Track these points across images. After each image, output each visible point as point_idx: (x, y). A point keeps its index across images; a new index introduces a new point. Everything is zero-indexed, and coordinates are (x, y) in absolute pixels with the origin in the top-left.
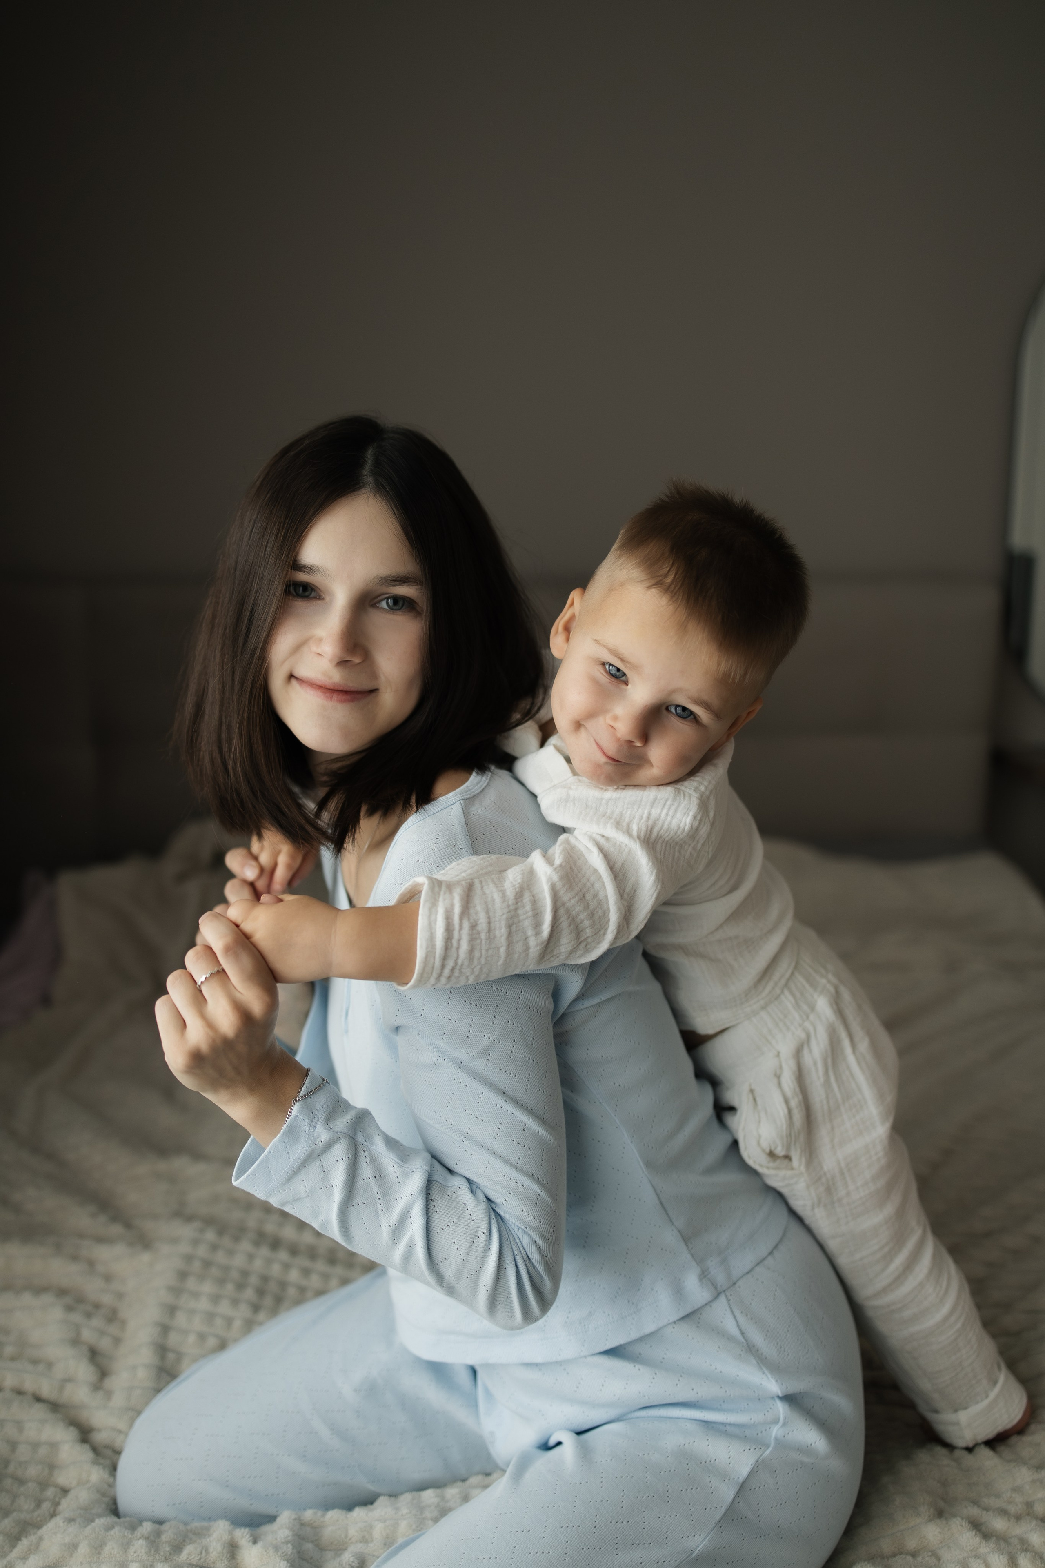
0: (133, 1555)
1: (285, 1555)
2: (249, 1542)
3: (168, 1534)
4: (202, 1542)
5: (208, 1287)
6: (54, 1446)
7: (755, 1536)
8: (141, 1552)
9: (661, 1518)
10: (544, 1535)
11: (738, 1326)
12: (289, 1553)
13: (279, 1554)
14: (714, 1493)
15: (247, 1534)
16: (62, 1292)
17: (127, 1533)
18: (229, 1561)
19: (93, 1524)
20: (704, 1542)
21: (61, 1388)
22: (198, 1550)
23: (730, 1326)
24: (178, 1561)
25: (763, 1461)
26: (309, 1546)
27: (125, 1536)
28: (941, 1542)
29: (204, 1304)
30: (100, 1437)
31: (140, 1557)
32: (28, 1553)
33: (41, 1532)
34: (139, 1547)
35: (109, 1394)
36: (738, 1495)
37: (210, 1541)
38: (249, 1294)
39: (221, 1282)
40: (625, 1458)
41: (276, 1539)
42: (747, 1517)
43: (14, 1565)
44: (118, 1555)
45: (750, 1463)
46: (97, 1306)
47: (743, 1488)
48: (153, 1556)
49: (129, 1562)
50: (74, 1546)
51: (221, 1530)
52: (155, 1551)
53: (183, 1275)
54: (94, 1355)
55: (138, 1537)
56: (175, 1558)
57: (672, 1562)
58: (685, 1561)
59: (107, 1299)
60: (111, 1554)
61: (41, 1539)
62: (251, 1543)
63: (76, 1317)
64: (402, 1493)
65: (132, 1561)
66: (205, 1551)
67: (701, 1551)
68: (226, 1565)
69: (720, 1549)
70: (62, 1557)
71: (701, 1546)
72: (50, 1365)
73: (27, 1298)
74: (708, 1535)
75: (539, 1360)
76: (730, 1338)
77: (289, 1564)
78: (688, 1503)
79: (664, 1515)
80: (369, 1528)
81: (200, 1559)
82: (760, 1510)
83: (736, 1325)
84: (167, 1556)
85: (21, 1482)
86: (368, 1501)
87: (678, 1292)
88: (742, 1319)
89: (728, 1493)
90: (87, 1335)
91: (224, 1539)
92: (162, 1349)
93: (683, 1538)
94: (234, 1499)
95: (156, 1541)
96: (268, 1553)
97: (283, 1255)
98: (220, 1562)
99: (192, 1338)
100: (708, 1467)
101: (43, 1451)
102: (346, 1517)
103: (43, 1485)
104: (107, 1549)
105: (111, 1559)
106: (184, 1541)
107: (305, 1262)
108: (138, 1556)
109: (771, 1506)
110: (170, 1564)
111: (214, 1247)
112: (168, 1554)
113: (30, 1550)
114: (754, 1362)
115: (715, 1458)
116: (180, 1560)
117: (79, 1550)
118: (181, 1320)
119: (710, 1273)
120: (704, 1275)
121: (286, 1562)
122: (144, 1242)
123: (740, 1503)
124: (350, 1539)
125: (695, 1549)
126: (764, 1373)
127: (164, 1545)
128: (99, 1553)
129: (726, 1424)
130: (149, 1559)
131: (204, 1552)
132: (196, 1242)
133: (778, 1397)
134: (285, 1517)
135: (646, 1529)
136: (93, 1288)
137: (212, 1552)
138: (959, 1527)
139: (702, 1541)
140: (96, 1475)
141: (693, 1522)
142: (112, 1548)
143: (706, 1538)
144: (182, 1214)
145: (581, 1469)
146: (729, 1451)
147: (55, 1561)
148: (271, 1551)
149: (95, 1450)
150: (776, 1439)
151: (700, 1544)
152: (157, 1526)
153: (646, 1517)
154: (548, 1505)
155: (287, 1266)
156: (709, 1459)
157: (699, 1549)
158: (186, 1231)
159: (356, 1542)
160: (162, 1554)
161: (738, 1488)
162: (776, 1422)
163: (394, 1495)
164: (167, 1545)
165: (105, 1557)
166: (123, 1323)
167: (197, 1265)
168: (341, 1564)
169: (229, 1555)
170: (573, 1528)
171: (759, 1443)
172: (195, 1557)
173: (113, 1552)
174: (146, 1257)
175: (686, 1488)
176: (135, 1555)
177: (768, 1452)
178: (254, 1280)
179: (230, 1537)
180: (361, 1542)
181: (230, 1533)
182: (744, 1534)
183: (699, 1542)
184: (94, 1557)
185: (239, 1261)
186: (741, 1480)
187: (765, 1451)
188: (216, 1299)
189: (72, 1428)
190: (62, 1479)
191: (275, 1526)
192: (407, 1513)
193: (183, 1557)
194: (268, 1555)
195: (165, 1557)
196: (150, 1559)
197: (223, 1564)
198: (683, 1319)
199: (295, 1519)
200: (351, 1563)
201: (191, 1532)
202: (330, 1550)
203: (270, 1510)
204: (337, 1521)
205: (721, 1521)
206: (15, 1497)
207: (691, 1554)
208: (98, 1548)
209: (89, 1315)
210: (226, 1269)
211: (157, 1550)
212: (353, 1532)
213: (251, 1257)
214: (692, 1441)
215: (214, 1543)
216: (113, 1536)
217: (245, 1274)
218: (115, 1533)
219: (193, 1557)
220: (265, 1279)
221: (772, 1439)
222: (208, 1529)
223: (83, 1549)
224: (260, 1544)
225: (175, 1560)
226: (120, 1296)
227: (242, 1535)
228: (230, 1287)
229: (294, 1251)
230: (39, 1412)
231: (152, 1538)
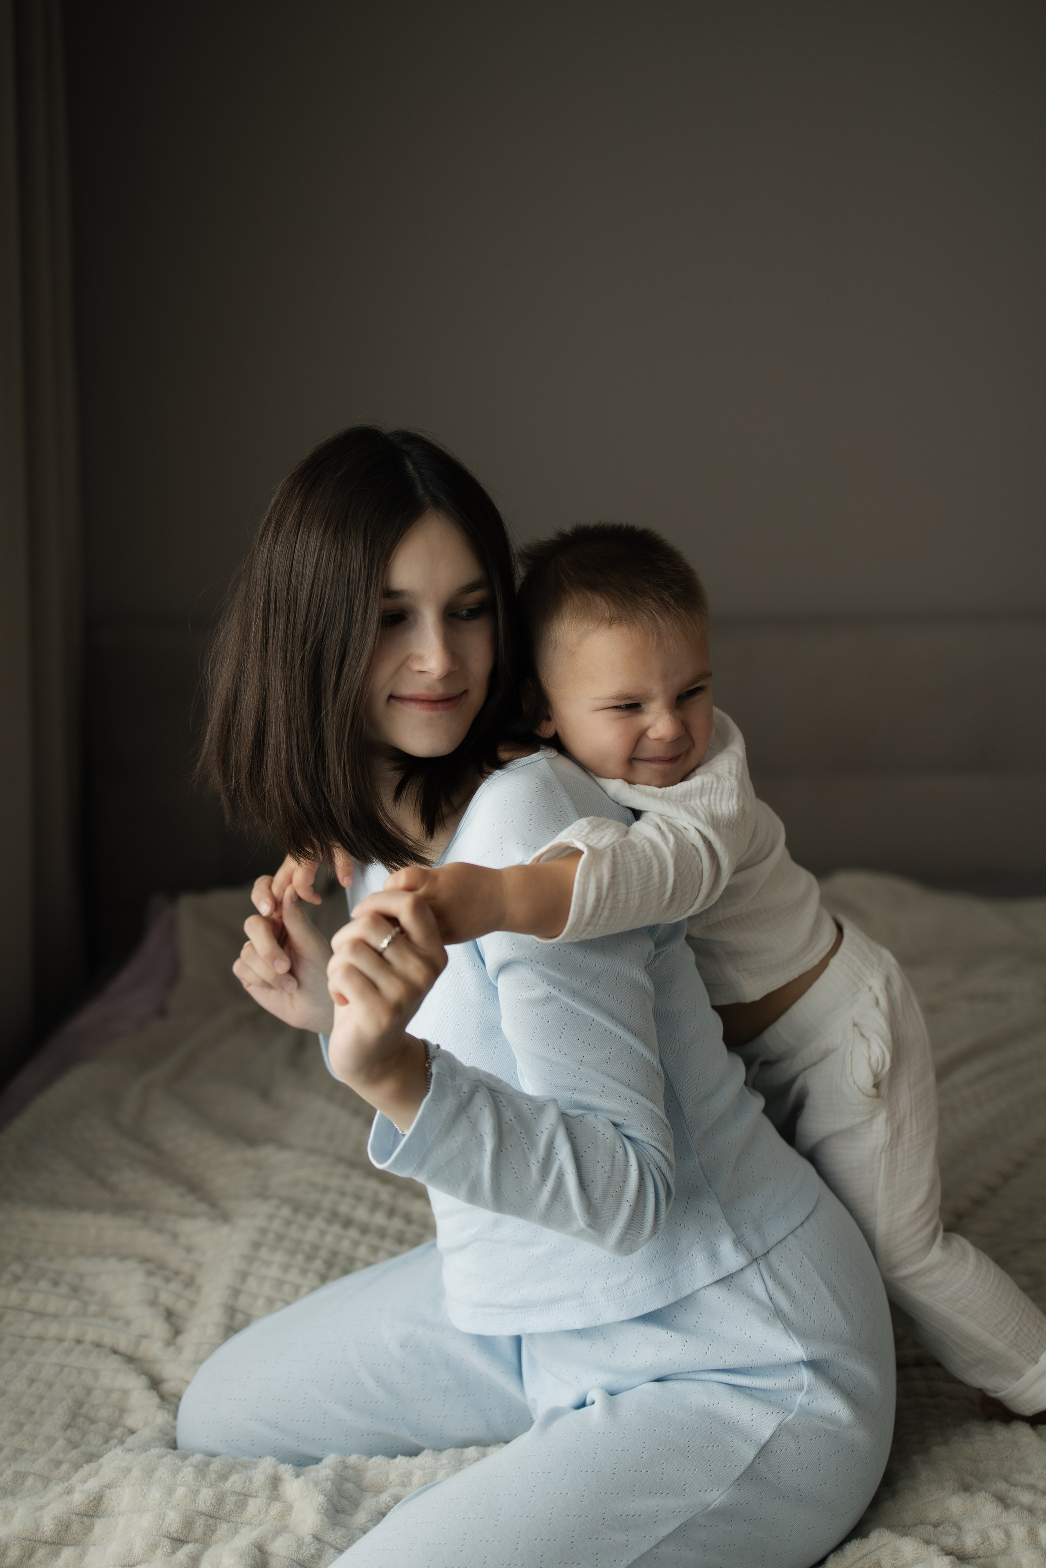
0: (181, 1480)
1: (324, 1490)
2: (292, 1476)
3: (216, 1465)
4: (247, 1473)
5: (279, 1257)
6: (126, 1392)
7: (774, 1496)
8: (188, 1478)
9: (680, 1470)
10: (563, 1478)
11: (767, 1290)
12: (328, 1489)
13: (318, 1489)
14: (735, 1452)
15: (291, 1469)
16: (145, 1260)
17: (178, 1462)
18: (271, 1492)
19: (148, 1453)
20: (721, 1498)
21: (138, 1344)
22: (243, 1479)
23: (759, 1289)
24: (223, 1488)
25: (785, 1425)
26: (350, 1486)
27: (176, 1464)
28: (964, 1514)
29: (274, 1272)
30: (168, 1387)
31: (188, 1482)
32: (88, 1477)
33: (101, 1460)
34: (188, 1472)
35: (179, 1350)
36: (759, 1456)
37: (255, 1473)
38: (318, 1264)
39: (293, 1253)
40: (650, 1413)
41: (318, 1477)
42: (767, 1478)
43: (74, 1487)
44: (167, 1479)
45: (773, 1426)
46: (177, 1273)
47: (764, 1450)
48: (200, 1482)
49: (176, 1486)
50: (129, 1470)
51: (267, 1465)
52: (202, 1478)
53: (256, 1246)
54: (170, 1315)
55: (188, 1465)
56: (220, 1484)
57: (687, 1513)
58: (701, 1513)
59: (187, 1268)
60: (161, 1478)
61: (101, 1466)
62: (293, 1477)
63: (156, 1281)
64: (445, 1449)
65: (180, 1485)
66: (249, 1481)
67: (718, 1505)
68: (268, 1495)
69: (738, 1505)
70: (116, 1478)
71: (718, 1500)
72: (128, 1323)
73: (113, 1264)
74: (726, 1490)
75: (579, 1326)
76: (759, 1302)
77: (326, 1498)
78: (708, 1460)
79: (683, 1468)
80: (409, 1474)
81: (244, 1487)
82: (780, 1473)
83: (765, 1290)
84: (213, 1483)
85: (92, 1421)
86: (413, 1452)
87: (714, 1256)
88: (770, 1284)
89: (749, 1453)
90: (165, 1298)
91: (268, 1472)
92: (231, 1311)
93: (700, 1491)
94: (283, 1440)
95: (205, 1470)
96: (308, 1487)
97: (353, 1233)
98: (263, 1491)
99: (261, 1302)
100: (731, 1426)
101: (115, 1396)
102: (389, 1463)
103: (113, 1426)
104: (158, 1473)
105: (161, 1483)
106: (231, 1471)
107: (375, 1241)
108: (186, 1481)
109: (792, 1469)
110: (215, 1489)
111: (288, 1223)
112: (214, 1480)
113: (90, 1475)
114: (781, 1326)
115: (738, 1420)
116: (225, 1487)
117: (132, 1473)
118: (252, 1284)
119: (745, 1239)
120: (739, 1242)
121: (323, 1496)
122: (225, 1217)
123: (761, 1464)
124: (390, 1483)
125: (712, 1503)
126: (790, 1337)
127: (211, 1473)
128: (151, 1477)
129: (752, 1388)
130: (195, 1485)
131: (247, 1482)
132: (271, 1217)
133: (803, 1361)
134: (331, 1459)
135: (664, 1480)
136: (175, 1257)
137: (256, 1483)
138: (983, 1499)
139: (719, 1496)
140: (161, 1418)
141: (711, 1477)
142: (162, 1472)
143: (723, 1493)
144: (263, 1195)
145: (606, 1420)
146: (752, 1413)
147: (109, 1482)
148: (311, 1485)
149: (162, 1397)
150: (800, 1405)
151: (717, 1499)
152: (207, 1458)
153: (665, 1469)
154: (570, 1451)
155: (356, 1244)
156: (733, 1420)
157: (716, 1503)
158: (264, 1208)
159: (396, 1485)
160: (208, 1480)
161: (760, 1449)
162: (800, 1389)
163: (439, 1449)
164: (214, 1473)
165: (155, 1480)
166: (199, 1289)
167: (271, 1236)
168: (378, 1502)
169: (271, 1486)
170: (592, 1473)
171: (783, 1407)
172: (239, 1485)
173: (162, 1477)
174: (225, 1230)
175: (707, 1445)
176: (183, 1480)
177: (790, 1417)
178: (323, 1253)
179: (273, 1470)
180: (400, 1486)
181: (274, 1467)
182: (762, 1494)
183: (716, 1497)
184: (145, 1480)
185: (311, 1235)
186: (763, 1442)
187: (789, 1415)
188: (286, 1268)
189: (143, 1377)
190: (130, 1421)
191: (319, 1466)
192: (446, 1464)
193: (227, 1485)
194: (308, 1488)
195: (211, 1484)
196: (197, 1484)
197: (265, 1494)
198: (717, 1282)
199: (340, 1462)
200: (387, 1502)
201: (239, 1464)
202: (370, 1491)
203: (317, 1453)
204: (380, 1466)
205: (740, 1479)
206: (84, 1434)
207: (708, 1507)
208: (149, 1472)
209: (168, 1280)
210: (299, 1242)
211: (204, 1476)
212: (393, 1476)
213: (323, 1233)
214: (717, 1403)
215: (259, 1475)
216: (164, 1463)
217: (316, 1248)
218: (167, 1461)
219: (237, 1485)
220: (335, 1254)
221: (796, 1405)
222: (256, 1463)
223: (136, 1473)
224: (302, 1478)
225: (220, 1487)
226: (199, 1265)
227: (286, 1471)
228: (300, 1257)
229: (364, 1230)
230: (114, 1362)
231: (201, 1467)
